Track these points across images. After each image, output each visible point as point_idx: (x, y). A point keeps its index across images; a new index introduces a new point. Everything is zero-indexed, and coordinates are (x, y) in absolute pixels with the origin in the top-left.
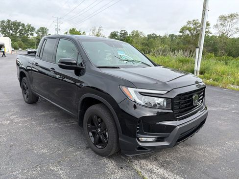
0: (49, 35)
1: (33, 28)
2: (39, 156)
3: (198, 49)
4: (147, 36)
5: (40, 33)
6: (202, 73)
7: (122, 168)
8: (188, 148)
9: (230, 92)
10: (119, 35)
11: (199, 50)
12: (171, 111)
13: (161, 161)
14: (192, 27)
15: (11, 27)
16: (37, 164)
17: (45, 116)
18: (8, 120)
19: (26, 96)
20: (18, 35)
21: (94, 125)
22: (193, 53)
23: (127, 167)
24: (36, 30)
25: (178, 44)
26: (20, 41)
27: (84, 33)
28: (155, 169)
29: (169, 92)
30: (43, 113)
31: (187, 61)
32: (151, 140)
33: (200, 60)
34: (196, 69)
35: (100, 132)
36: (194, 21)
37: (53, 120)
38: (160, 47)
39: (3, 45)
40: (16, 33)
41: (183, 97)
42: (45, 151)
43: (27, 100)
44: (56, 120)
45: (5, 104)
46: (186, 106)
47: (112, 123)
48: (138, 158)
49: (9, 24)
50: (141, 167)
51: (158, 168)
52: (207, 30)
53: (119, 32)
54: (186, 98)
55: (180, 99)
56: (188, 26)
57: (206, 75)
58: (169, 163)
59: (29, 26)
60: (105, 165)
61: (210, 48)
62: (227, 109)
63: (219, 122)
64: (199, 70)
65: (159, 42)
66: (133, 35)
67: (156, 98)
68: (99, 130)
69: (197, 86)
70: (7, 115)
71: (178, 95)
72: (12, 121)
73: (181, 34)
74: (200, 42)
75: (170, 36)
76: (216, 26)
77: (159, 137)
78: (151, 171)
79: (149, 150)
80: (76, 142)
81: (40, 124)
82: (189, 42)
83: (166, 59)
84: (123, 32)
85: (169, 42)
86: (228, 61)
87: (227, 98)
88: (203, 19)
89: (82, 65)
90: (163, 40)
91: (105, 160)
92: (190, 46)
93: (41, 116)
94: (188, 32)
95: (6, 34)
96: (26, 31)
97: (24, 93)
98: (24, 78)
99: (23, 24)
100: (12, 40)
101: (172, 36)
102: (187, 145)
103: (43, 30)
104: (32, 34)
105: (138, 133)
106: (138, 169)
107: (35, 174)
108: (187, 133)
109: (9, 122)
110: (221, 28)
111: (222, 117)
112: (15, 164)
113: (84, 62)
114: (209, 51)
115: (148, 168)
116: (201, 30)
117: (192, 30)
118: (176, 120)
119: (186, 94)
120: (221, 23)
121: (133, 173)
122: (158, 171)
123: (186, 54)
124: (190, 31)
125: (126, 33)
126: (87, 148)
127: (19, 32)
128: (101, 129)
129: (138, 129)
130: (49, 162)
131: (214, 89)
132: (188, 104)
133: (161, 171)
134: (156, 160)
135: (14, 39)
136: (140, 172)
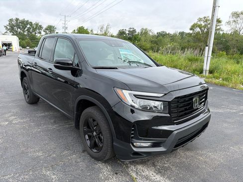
0: (57, 33)
1: (40, 26)
2: (34, 159)
3: (207, 48)
4: (156, 34)
5: (48, 31)
6: (211, 72)
7: (116, 174)
8: (188, 153)
9: (240, 93)
10: (127, 32)
11: (209, 48)
12: (169, 115)
13: (159, 167)
14: (203, 24)
15: (19, 25)
16: (30, 168)
17: (44, 117)
18: (7, 120)
19: (26, 96)
20: (25, 34)
21: (90, 129)
22: (203, 51)
23: (122, 172)
24: (44, 28)
25: (189, 41)
26: (28, 39)
27: (92, 31)
28: (151, 175)
29: (165, 94)
30: (43, 114)
31: (197, 60)
32: (147, 146)
33: (209, 59)
34: (205, 68)
35: (96, 135)
36: (205, 17)
37: (52, 121)
38: (169, 46)
39: (11, 44)
40: (24, 32)
41: (182, 100)
42: (40, 154)
43: (28, 101)
44: (55, 122)
45: (6, 105)
46: (186, 110)
47: (106, 127)
48: (135, 163)
49: (17, 23)
50: (137, 173)
51: (155, 174)
52: (218, 27)
53: (128, 29)
54: (185, 101)
55: (178, 101)
56: (199, 23)
57: (216, 74)
58: (166, 169)
59: (37, 25)
60: (99, 170)
61: (221, 46)
62: (235, 111)
63: (225, 125)
64: (208, 69)
65: (168, 39)
66: (142, 32)
67: (152, 101)
68: (95, 133)
69: (201, 87)
70: (7, 116)
71: (175, 98)
72: (11, 122)
73: (191, 32)
74: (210, 40)
75: (180, 33)
76: (229, 23)
77: (155, 143)
78: (147, 178)
79: (145, 156)
80: (73, 146)
81: (38, 126)
82: (199, 40)
83: (175, 58)
84: (131, 30)
85: (179, 40)
86: (240, 60)
87: (236, 99)
88: (213, 16)
89: (78, 66)
90: (172, 38)
91: (100, 165)
92: (200, 44)
93: (40, 117)
94: (198, 30)
95: (14, 33)
96: (34, 30)
97: (25, 93)
98: (25, 78)
99: (31, 22)
100: (19, 39)
101: (182, 34)
102: (188, 150)
103: (50, 29)
104: (40, 33)
105: (132, 137)
106: (134, 175)
107: (27, 179)
108: (187, 138)
109: (7, 123)
110: (233, 25)
111: (228, 120)
112: (7, 167)
113: (80, 62)
114: (220, 49)
115: (144, 174)
116: (211, 28)
117: (202, 27)
118: (173, 124)
119: (185, 96)
120: (233, 19)
121: (127, 180)
122: (155, 178)
123: (196, 52)
124: (200, 28)
125: (134, 31)
126: (84, 151)
127: (27, 30)
128: (96, 133)
129: (132, 134)
130: (42, 166)
131: (224, 89)
132: (187, 107)
133: (158, 177)
134: (154, 165)
135: (21, 38)
136: (136, 178)
